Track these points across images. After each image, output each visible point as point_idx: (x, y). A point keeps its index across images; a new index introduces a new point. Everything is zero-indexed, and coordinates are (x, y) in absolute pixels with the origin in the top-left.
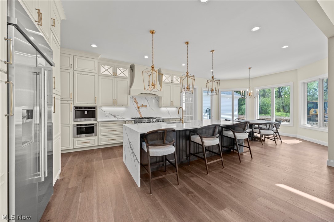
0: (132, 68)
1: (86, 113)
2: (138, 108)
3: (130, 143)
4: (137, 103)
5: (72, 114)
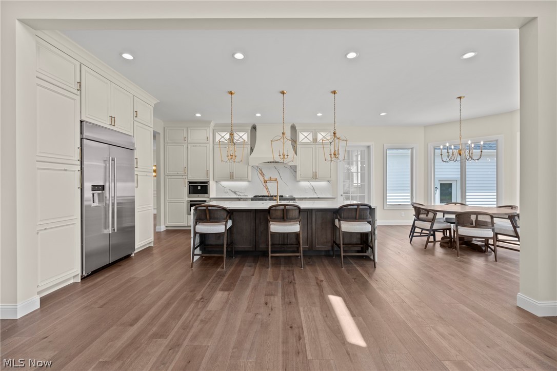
1: (199, 188)
2: (265, 182)
4: (263, 175)
5: (186, 189)
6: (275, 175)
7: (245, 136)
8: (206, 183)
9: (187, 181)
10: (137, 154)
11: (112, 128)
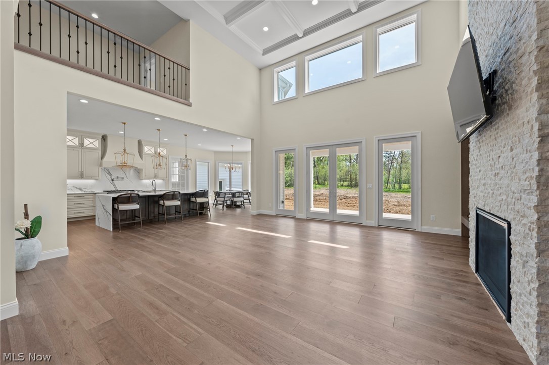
0: (104, 138)
2: (113, 180)
3: (103, 206)
4: (110, 175)
6: (121, 175)
7: (97, 144)
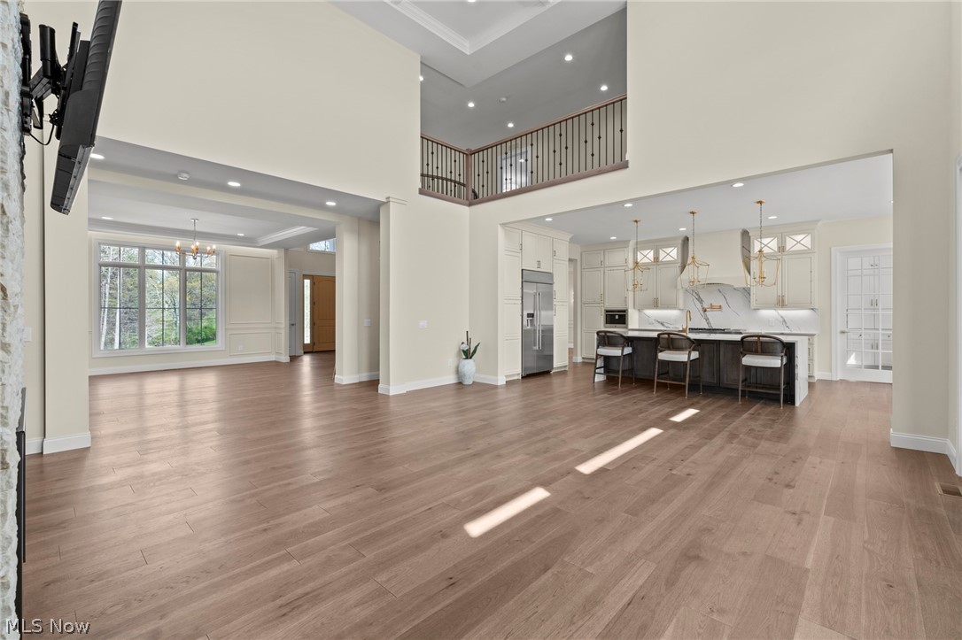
1: (617, 317)
2: (704, 311)
4: (701, 301)
5: (602, 319)
6: (718, 301)
7: (674, 253)
8: (624, 311)
9: (603, 309)
10: (555, 287)
11: (539, 270)
